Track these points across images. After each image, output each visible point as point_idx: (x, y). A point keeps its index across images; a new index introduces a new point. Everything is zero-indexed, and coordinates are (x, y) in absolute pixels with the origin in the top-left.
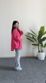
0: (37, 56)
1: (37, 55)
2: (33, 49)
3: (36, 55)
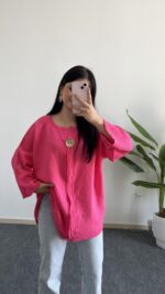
1: (150, 223)
3: (144, 224)
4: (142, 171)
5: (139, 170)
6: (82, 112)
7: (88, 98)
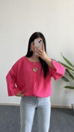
0: (73, 107)
1: (72, 105)
2: (66, 92)
4: (68, 81)
5: (67, 80)
6: (40, 54)
7: (43, 48)
